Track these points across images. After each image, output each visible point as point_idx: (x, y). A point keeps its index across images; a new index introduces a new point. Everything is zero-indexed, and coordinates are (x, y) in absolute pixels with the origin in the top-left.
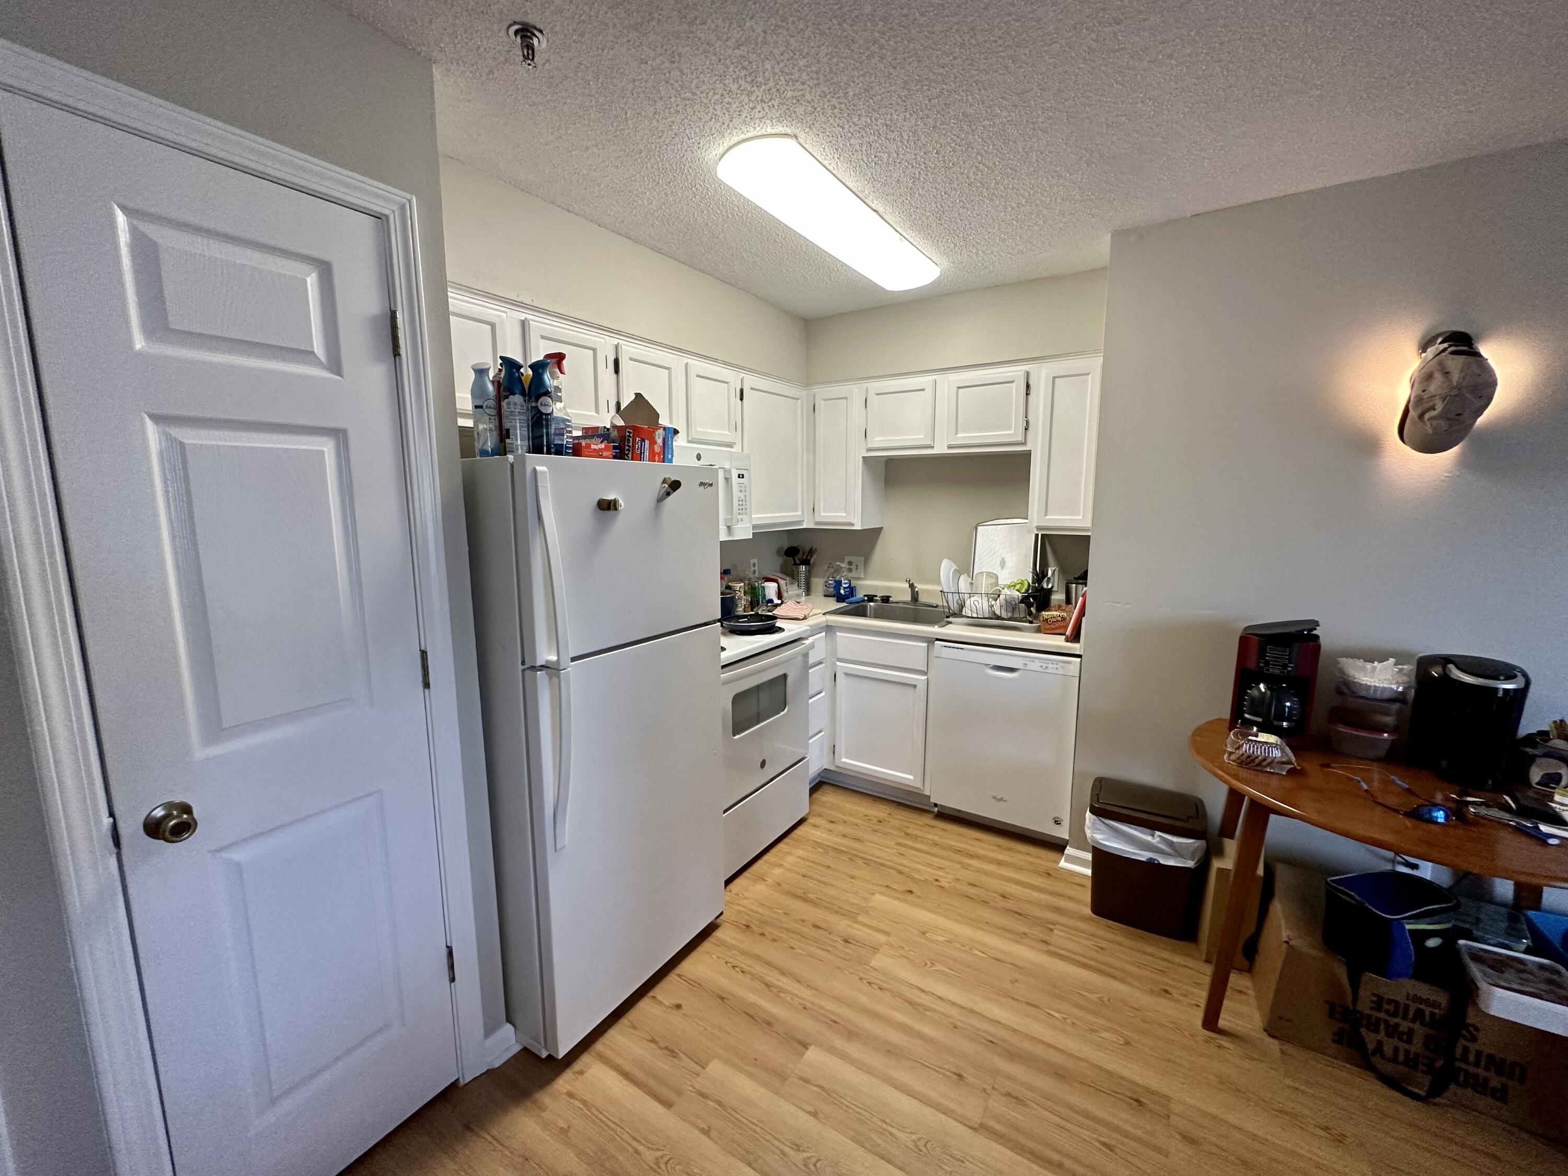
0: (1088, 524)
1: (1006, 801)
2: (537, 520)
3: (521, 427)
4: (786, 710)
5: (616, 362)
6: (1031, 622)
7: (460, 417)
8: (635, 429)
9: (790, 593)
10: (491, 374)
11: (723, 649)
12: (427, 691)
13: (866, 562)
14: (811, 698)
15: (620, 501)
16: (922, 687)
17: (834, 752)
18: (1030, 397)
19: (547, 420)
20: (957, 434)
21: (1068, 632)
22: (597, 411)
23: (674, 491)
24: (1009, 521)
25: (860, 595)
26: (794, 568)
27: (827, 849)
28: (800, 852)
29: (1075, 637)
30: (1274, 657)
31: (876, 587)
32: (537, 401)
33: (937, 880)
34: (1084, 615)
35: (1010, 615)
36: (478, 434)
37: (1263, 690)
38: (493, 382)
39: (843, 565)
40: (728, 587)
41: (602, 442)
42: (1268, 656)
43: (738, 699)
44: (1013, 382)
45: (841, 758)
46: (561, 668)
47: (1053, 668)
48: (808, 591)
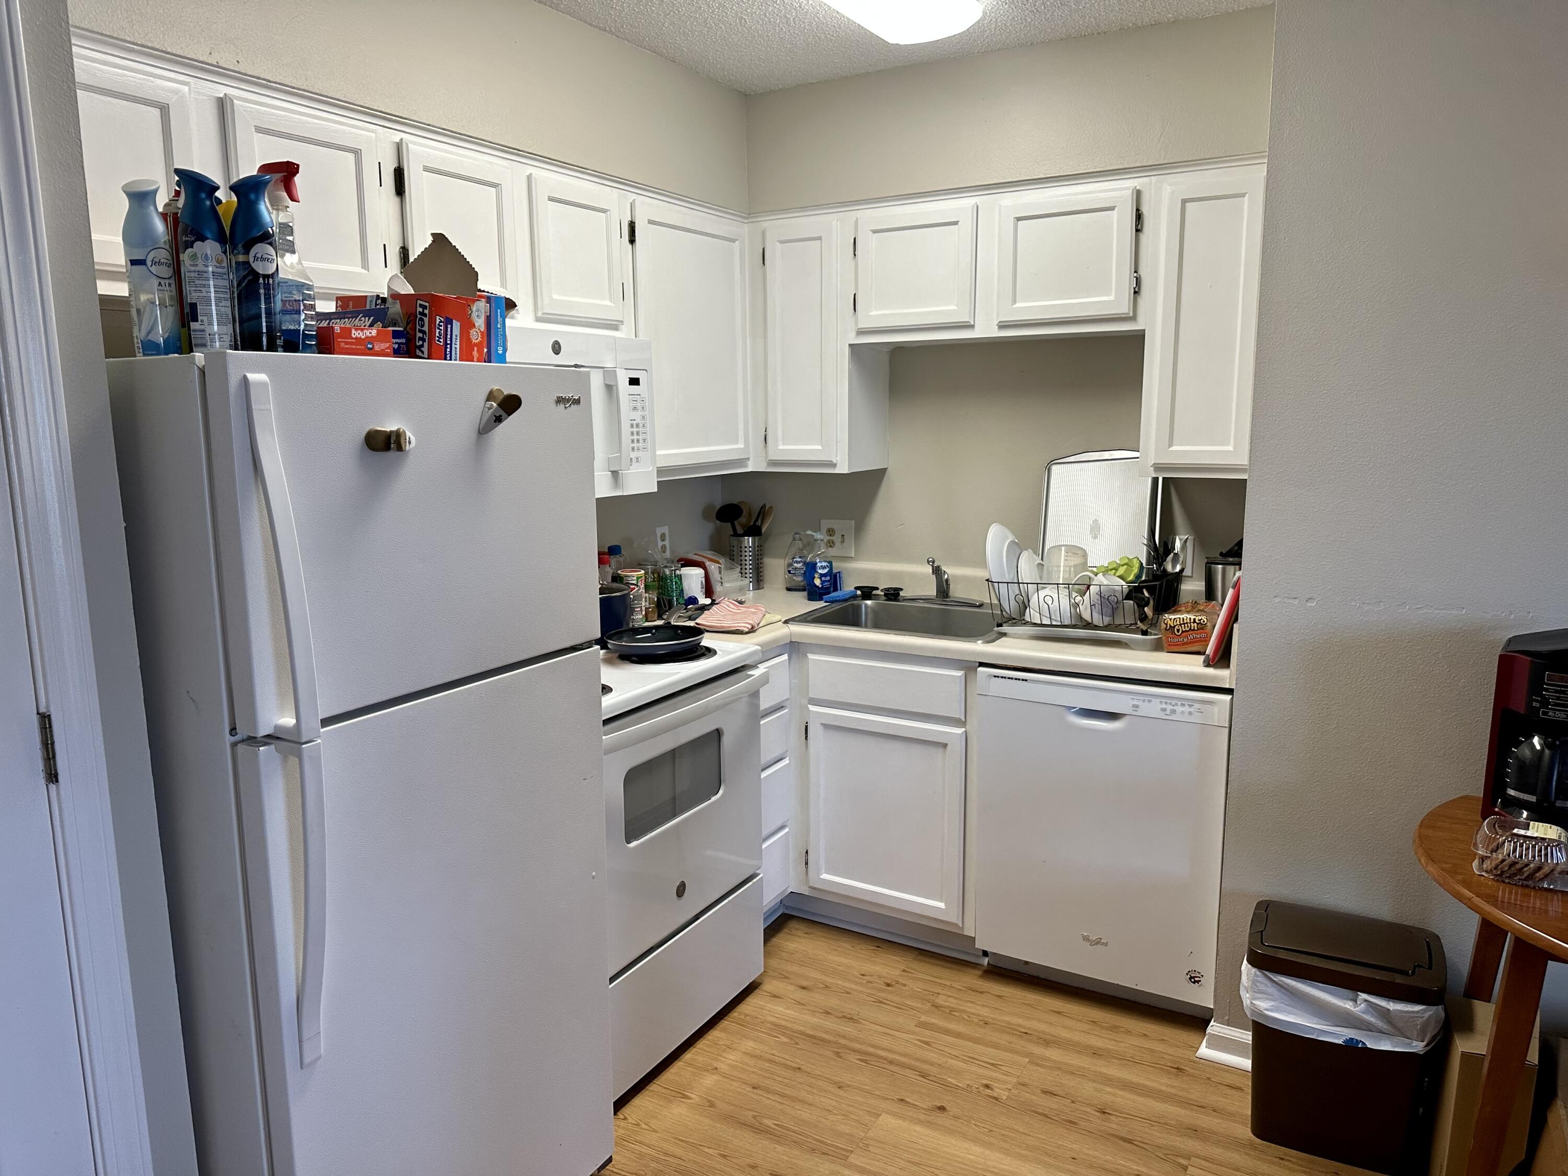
0: (1244, 460)
1: (1106, 944)
2: (251, 467)
3: (218, 300)
4: (721, 792)
5: (399, 174)
6: (1145, 633)
7: (102, 279)
8: (433, 299)
9: (727, 585)
10: (162, 200)
11: (606, 689)
12: (53, 787)
13: (860, 528)
14: (763, 770)
15: (408, 434)
16: (957, 748)
17: (807, 864)
18: (1143, 237)
19: (267, 287)
20: (1014, 302)
21: (1210, 650)
22: (365, 264)
23: (509, 415)
24: (1106, 455)
25: (849, 586)
26: (734, 541)
27: (797, 1037)
28: (749, 1045)
29: (1222, 658)
30: (1556, 692)
31: (876, 573)
32: (247, 252)
33: (987, 1086)
34: (1236, 620)
35: (1107, 620)
36: (138, 311)
37: (1538, 747)
38: (164, 216)
39: (818, 536)
40: (616, 578)
41: (371, 325)
42: (1547, 690)
43: (633, 777)
44: (1112, 209)
45: (819, 874)
46: (304, 740)
47: (1183, 712)
48: (758, 581)
